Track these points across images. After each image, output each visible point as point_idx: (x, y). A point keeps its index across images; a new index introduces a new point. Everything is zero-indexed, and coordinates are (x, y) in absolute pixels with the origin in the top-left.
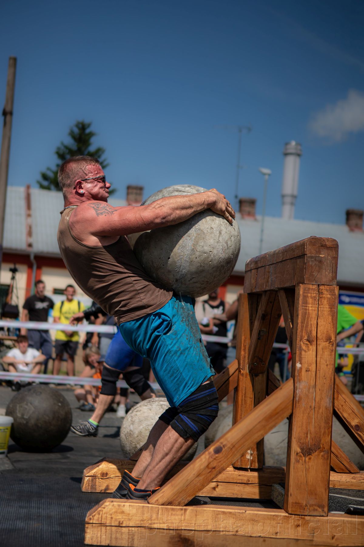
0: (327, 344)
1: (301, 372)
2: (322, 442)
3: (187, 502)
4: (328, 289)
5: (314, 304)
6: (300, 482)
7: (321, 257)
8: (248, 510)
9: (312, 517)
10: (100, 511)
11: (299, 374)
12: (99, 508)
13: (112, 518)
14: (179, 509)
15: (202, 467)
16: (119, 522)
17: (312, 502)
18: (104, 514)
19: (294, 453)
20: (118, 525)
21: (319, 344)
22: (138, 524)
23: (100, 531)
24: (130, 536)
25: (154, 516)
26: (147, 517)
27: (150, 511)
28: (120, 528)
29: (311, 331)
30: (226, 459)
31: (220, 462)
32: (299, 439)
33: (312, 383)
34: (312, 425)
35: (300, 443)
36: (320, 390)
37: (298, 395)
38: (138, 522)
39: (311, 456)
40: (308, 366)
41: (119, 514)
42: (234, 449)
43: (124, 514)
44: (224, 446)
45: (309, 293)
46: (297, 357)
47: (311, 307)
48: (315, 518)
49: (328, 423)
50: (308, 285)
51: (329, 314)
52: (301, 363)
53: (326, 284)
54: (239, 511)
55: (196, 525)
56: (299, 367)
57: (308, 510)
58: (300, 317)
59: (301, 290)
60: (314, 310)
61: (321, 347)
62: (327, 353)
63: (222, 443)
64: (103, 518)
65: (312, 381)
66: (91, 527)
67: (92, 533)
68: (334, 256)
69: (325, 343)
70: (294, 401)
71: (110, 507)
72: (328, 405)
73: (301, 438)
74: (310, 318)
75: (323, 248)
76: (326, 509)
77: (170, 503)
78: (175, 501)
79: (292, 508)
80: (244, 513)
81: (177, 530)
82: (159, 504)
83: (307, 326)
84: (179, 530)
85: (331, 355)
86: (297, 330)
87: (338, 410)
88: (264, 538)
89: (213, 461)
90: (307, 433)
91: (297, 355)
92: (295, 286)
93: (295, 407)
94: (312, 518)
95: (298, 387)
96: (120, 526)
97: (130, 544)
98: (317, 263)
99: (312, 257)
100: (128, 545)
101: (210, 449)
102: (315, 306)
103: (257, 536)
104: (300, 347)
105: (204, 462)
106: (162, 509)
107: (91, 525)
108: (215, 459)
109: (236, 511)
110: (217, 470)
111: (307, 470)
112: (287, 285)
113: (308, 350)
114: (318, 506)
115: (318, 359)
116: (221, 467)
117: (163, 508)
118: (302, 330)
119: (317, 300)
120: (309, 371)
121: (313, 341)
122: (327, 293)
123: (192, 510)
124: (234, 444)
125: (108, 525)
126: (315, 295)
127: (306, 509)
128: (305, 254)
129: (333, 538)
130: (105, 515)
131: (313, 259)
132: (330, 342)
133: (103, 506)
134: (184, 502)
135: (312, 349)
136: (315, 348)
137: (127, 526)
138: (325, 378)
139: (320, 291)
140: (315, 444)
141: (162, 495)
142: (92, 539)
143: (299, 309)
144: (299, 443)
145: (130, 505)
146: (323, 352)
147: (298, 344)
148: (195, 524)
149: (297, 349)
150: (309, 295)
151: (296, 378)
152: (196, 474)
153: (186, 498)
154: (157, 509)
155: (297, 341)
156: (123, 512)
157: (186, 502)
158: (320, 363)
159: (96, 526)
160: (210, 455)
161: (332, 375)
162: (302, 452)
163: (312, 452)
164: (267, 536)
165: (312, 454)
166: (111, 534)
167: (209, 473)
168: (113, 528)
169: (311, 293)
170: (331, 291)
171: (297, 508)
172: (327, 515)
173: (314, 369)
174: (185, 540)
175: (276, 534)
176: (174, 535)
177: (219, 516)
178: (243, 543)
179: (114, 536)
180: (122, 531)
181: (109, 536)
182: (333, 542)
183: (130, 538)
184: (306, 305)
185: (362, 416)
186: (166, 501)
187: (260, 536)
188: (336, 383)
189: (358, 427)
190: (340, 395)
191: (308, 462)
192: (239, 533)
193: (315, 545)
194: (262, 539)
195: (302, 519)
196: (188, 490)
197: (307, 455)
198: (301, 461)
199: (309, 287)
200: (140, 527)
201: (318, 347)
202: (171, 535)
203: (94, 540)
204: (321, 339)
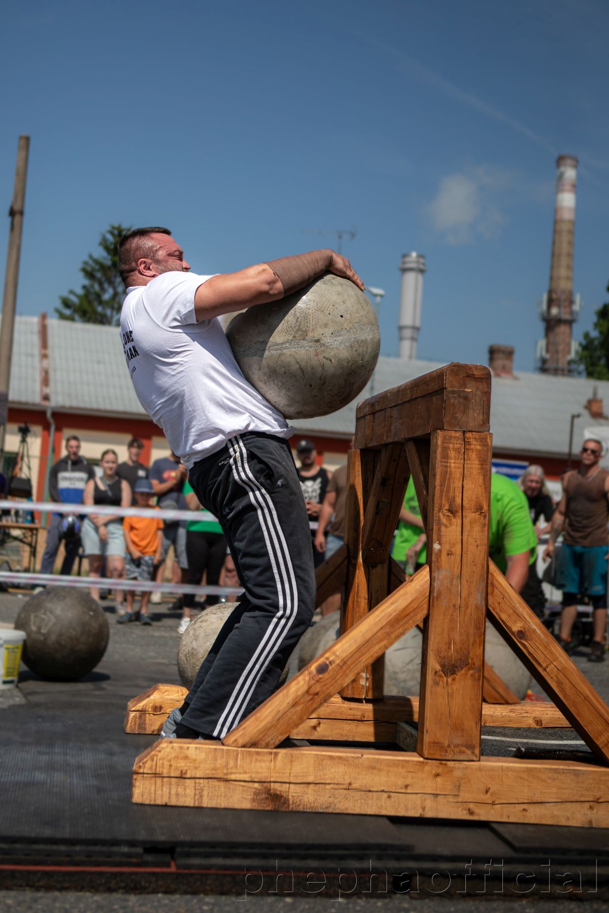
0: (477, 515)
1: (440, 556)
2: (471, 655)
3: (279, 743)
4: (477, 437)
5: (458, 459)
6: (440, 712)
7: (467, 392)
8: (366, 754)
9: (457, 762)
10: (154, 756)
11: (437, 559)
12: (151, 752)
13: (171, 766)
14: (266, 753)
15: (300, 693)
16: (182, 772)
17: (457, 741)
18: (160, 760)
19: (432, 671)
20: (179, 776)
21: (466, 516)
22: (209, 774)
23: (154, 785)
24: (197, 792)
25: (231, 763)
26: (221, 764)
27: (225, 755)
28: (182, 780)
29: (454, 496)
30: (334, 681)
31: (325, 685)
32: (438, 652)
33: (457, 571)
34: (457, 632)
35: (440, 657)
36: (467, 581)
37: (436, 590)
38: (208, 772)
39: (455, 675)
40: (450, 547)
41: (181, 761)
42: (345, 668)
43: (188, 759)
44: (331, 663)
45: (450, 443)
46: (434, 534)
47: (454, 463)
48: (461, 764)
49: (479, 628)
50: (449, 432)
51: (479, 473)
52: (440, 544)
53: (474, 430)
54: (353, 755)
55: (291, 775)
56: (438, 550)
57: (452, 752)
58: (438, 477)
59: (439, 439)
60: (459, 468)
61: (468, 520)
62: (477, 529)
63: (327, 659)
64: (158, 765)
65: (456, 569)
66: (141, 778)
67: (142, 786)
68: (486, 390)
69: (473, 515)
70: (432, 597)
71: (168, 750)
72: (479, 602)
73: (441, 651)
74: (452, 479)
75: (469, 379)
76: (477, 751)
77: (254, 745)
78: (261, 742)
79: (428, 749)
80: (360, 758)
81: (265, 782)
82: (238, 746)
83: (448, 491)
84: (268, 782)
85: (483, 531)
86: (434, 496)
87: (494, 609)
88: (388, 793)
89: (315, 684)
90: (450, 644)
91: (434, 531)
92: (429, 434)
93: (433, 606)
94: (457, 764)
95: (436, 578)
96: (182, 777)
97: (197, 803)
98: (462, 400)
99: (454, 392)
100: (195, 803)
101: (311, 667)
102: (459, 461)
103: (379, 790)
104: (439, 520)
105: (302, 686)
106: (243, 753)
107: (142, 775)
108: (318, 681)
109: (349, 755)
110: (322, 696)
111: (450, 696)
112: (418, 433)
113: (450, 524)
114: (466, 747)
115: (465, 537)
116: (326, 693)
117: (243, 751)
118: (441, 496)
119: (462, 453)
120: (452, 554)
121: (457, 512)
122: (477, 443)
123: (285, 754)
124: (345, 660)
125: (165, 775)
126: (459, 445)
127: (449, 751)
128: (444, 388)
129: (487, 792)
130: (161, 761)
131: (455, 395)
132: (481, 513)
133: (158, 749)
134: (274, 744)
135: (455, 523)
136: (459, 521)
137: (193, 776)
138: (475, 565)
139: (466, 440)
140: (461, 659)
141: (242, 732)
142: (142, 796)
143: (437, 466)
144: (438, 658)
145: (196, 748)
146: (472, 527)
147: (436, 516)
148: (290, 775)
149: (434, 524)
150: (451, 446)
151: (433, 565)
152: (291, 702)
153: (277, 737)
154: (235, 753)
155: (435, 512)
156: (186, 758)
157: (277, 743)
158: (467, 543)
159: (147, 777)
160: (311, 676)
161: (485, 561)
162: (442, 671)
163: (457, 670)
164: (393, 791)
165: (457, 673)
166: (170, 789)
167: (309, 701)
168: (173, 780)
169: (454, 444)
170: (481, 441)
171: (436, 750)
172: (479, 761)
173: (459, 551)
174: (276, 797)
175: (406, 787)
176: (260, 789)
177: (325, 762)
178: (359, 801)
179: (173, 791)
180: (186, 784)
181: (168, 791)
182: (487, 798)
183: (197, 794)
184: (446, 460)
185: (527, 617)
186: (249, 741)
187: (383, 791)
188: (490, 571)
189: (521, 634)
190: (495, 589)
191: (452, 684)
192: (354, 786)
193: (462, 802)
194: (385, 795)
195: (442, 766)
196: (279, 726)
197: (449, 674)
198: (441, 683)
199: (450, 435)
200: (211, 778)
201: (464, 520)
202: (255, 790)
203: (146, 797)
204: (468, 509)
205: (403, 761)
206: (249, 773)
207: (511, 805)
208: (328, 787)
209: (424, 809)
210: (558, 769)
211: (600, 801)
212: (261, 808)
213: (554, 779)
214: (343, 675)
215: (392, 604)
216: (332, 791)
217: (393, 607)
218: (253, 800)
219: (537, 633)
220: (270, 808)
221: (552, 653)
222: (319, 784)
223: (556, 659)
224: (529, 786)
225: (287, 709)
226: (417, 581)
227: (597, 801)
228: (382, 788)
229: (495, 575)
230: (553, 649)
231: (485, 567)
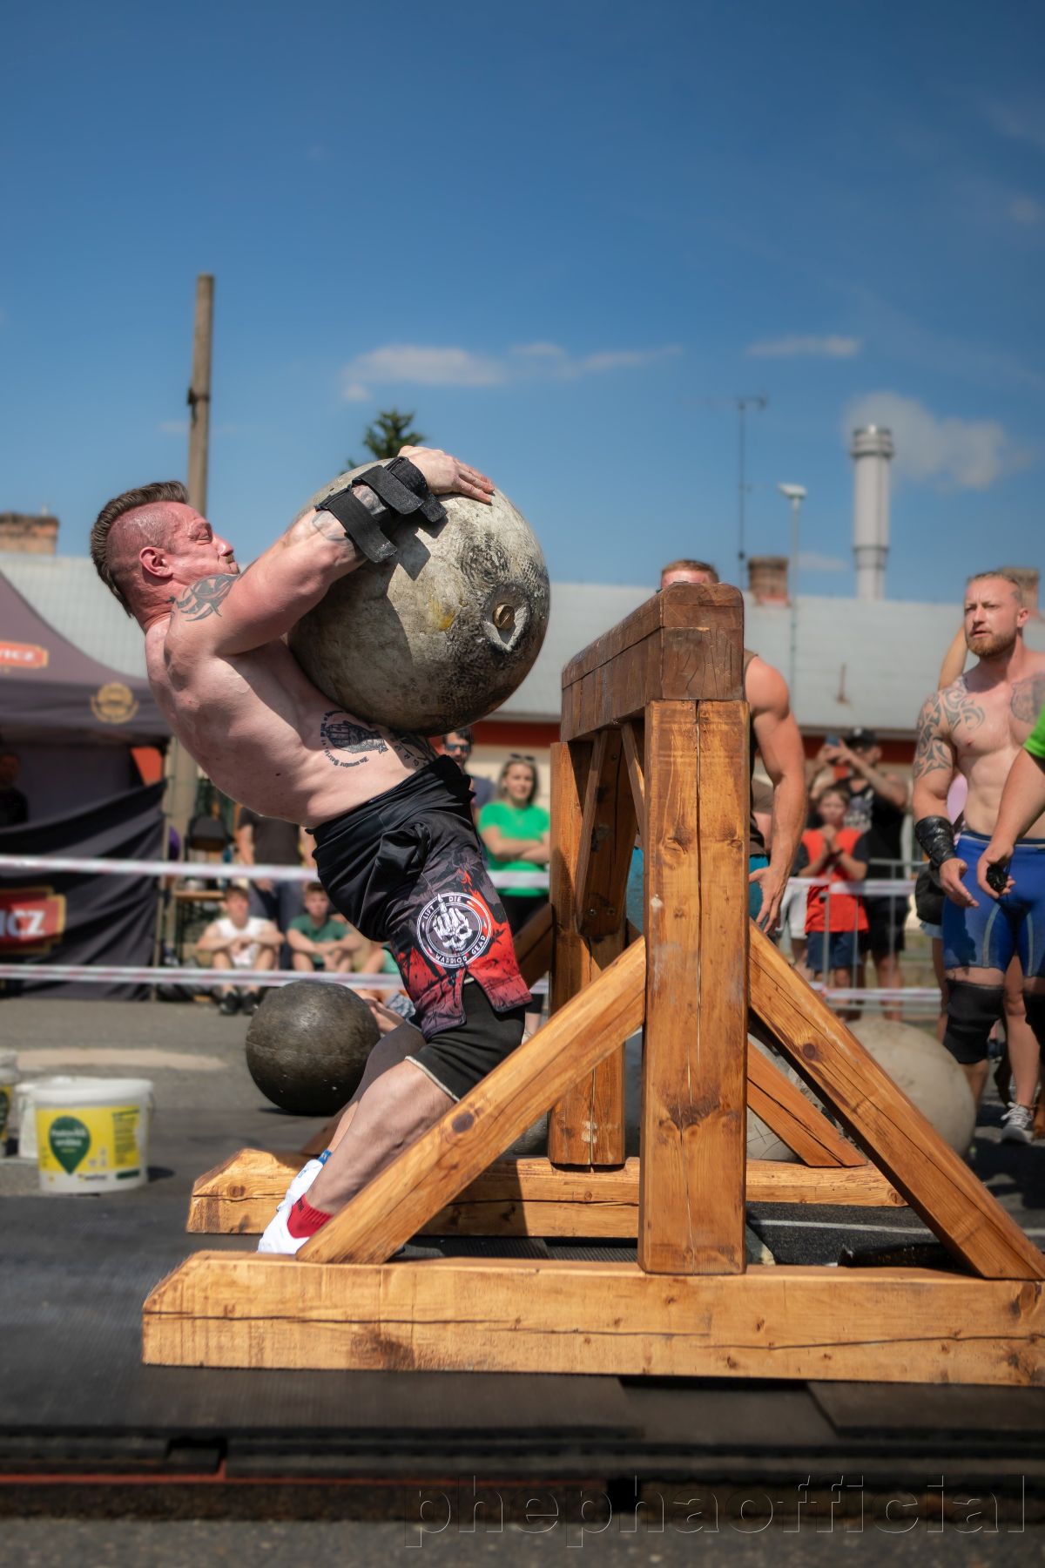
0: (725, 846)
1: (662, 919)
2: (722, 1090)
3: (392, 1254)
4: (721, 709)
5: (689, 749)
6: (670, 1192)
7: (701, 632)
8: (545, 1268)
9: (704, 1277)
10: (177, 1281)
11: (658, 926)
12: (173, 1275)
13: (206, 1298)
14: (371, 1272)
15: (425, 1166)
16: (226, 1308)
17: (703, 1240)
18: (187, 1289)
19: (654, 1121)
20: (221, 1315)
21: (706, 849)
22: (272, 1311)
23: (179, 1331)
24: (254, 1342)
25: (311, 1291)
26: (293, 1293)
27: (299, 1276)
28: (227, 1323)
29: (683, 815)
30: (483, 1144)
31: (469, 1151)
32: (664, 1088)
33: (692, 945)
34: (697, 1050)
35: (668, 1095)
36: (711, 962)
37: (657, 979)
38: (270, 1307)
39: (695, 1127)
40: (680, 903)
41: (223, 1289)
42: (501, 1119)
43: (236, 1286)
44: (477, 1112)
45: (675, 722)
47: (681, 757)
48: (712, 1280)
49: (736, 1043)
50: (672, 703)
51: (727, 771)
52: (661, 898)
53: (715, 697)
54: (521, 1270)
55: (415, 1308)
56: (658, 909)
57: (694, 1261)
58: (654, 782)
59: (656, 715)
60: (690, 765)
61: (709, 855)
62: (725, 869)
63: (472, 1105)
64: (185, 1298)
65: (690, 941)
66: (157, 1321)
67: (159, 1335)
68: (735, 627)
69: (719, 845)
70: (650, 991)
71: (202, 1271)
72: (733, 998)
73: (669, 1085)
74: (679, 784)
75: (704, 608)
76: (739, 1257)
77: (348, 1258)
78: (360, 1253)
79: (653, 1256)
80: (534, 1275)
81: (370, 1322)
82: (322, 1260)
83: (673, 805)
84: (375, 1322)
85: (736, 874)
86: (648, 815)
87: (760, 1009)
88: (586, 1335)
89: (450, 1150)
90: (684, 1072)
91: (651, 877)
92: (642, 710)
93: (652, 1007)
94: (704, 1281)
95: (657, 959)
96: (227, 1317)
97: (254, 1361)
98: (692, 647)
99: (677, 633)
100: (250, 1362)
102: (691, 753)
103: (569, 1330)
104: (659, 857)
105: (429, 1153)
106: (330, 1272)
107: (158, 1316)
108: (456, 1145)
110: (463, 1170)
111: (690, 1162)
113: (679, 863)
114: (719, 1251)
115: (705, 885)
116: (471, 1164)
117: (331, 1269)
118: (661, 815)
119: (696, 738)
120: (682, 915)
121: (690, 841)
122: (721, 721)
123: (403, 1272)
124: (503, 1106)
125: (197, 1315)
126: (689, 726)
127: (688, 1259)
128: (661, 627)
129: (759, 1327)
130: (190, 1291)
131: (680, 639)
132: (733, 841)
133: (184, 1270)
135: (687, 861)
136: (694, 858)
137: (245, 1316)
138: (725, 933)
139: (702, 716)
140: (704, 1098)
141: (328, 1237)
142: (160, 1352)
143: (651, 762)
144: (665, 1097)
145: (249, 1266)
146: (717, 867)
147: (653, 851)
148: (413, 1307)
149: (651, 864)
150: (675, 727)
151: (651, 936)
152: (410, 1183)
153: (388, 1244)
154: (317, 1274)
155: (651, 843)
156: (232, 1284)
157: (389, 1253)
158: (709, 895)
159: (168, 1319)
160: (444, 1136)
161: (741, 925)
162: (672, 1119)
163: (699, 1118)
164: (594, 1330)
165: (698, 1122)
166: (207, 1338)
167: (441, 1180)
168: (211, 1322)
169: (680, 723)
170: (728, 716)
171: (666, 1257)
172: (744, 1272)
173: (695, 911)
174: (390, 1347)
175: (617, 1322)
176: (362, 1335)
177: (472, 1285)
178: (535, 1350)
179: (213, 1343)
180: (234, 1329)
181: (203, 1342)
182: (760, 1338)
183: (253, 1345)
184: (667, 753)
185: (820, 1020)
186: (340, 1252)
187: (576, 1331)
188: (752, 942)
189: (811, 1050)
190: (762, 972)
191: (690, 1142)
192: (524, 1324)
193: (715, 1347)
194: (581, 1338)
195: (679, 1284)
196: (390, 1225)
197: (685, 1124)
198: (671, 1140)
199: (673, 707)
200: (277, 1318)
201: (702, 855)
202: (353, 1336)
203: (166, 1353)
204: (710, 836)
205: (608, 1278)
206: (341, 1307)
207: (802, 1349)
208: (480, 1327)
209: (649, 1360)
210: (883, 1283)
211: (959, 1337)
212: (365, 1367)
213: (877, 1302)
214: (498, 1132)
215: (582, 1006)
216: (488, 1334)
217: (583, 1011)
218: (352, 1354)
219: (839, 1047)
220: (380, 1367)
221: (865, 1080)
222: (463, 1322)
223: (874, 1092)
224: (833, 1315)
225: (404, 1196)
226: (624, 964)
227: (955, 1337)
228: (574, 1327)
229: (761, 948)
230: (868, 1075)
231: (743, 935)
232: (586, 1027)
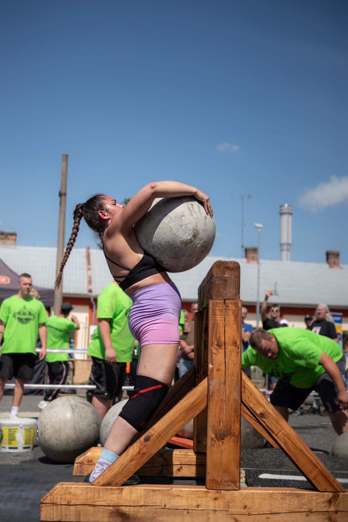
0: (233, 347)
1: (213, 371)
2: (232, 428)
3: (124, 483)
4: (232, 302)
5: (222, 315)
6: (215, 462)
7: (226, 277)
8: (174, 488)
9: (227, 491)
10: (52, 492)
11: (211, 374)
12: (51, 490)
13: (62, 498)
14: (116, 489)
15: (134, 453)
16: (68, 502)
17: (226, 479)
18: (55, 495)
19: (210, 438)
20: (66, 504)
21: (227, 348)
22: (83, 502)
23: (52, 509)
24: (77, 513)
25: (96, 495)
26: (90, 496)
27: (92, 491)
28: (68, 506)
29: (220, 337)
30: (154, 446)
31: (149, 448)
32: (213, 427)
33: (223, 380)
34: (224, 415)
35: (214, 430)
36: (229, 386)
37: (211, 391)
39: (224, 440)
40: (218, 366)
41: (67, 495)
42: (160, 438)
43: (72, 494)
44: (152, 435)
45: (217, 307)
47: (219, 318)
48: (229, 492)
49: (237, 413)
50: (216, 300)
51: (234, 323)
52: (212, 364)
53: (230, 298)
54: (166, 489)
55: (131, 501)
56: (211, 368)
57: (223, 485)
58: (210, 326)
59: (211, 304)
60: (222, 321)
61: (228, 350)
62: (234, 355)
63: (150, 433)
64: (54, 498)
65: (222, 379)
66: (45, 506)
67: (46, 511)
68: (237, 275)
69: (231, 347)
70: (208, 396)
71: (60, 489)
72: (236, 397)
73: (215, 426)
74: (218, 327)
75: (227, 269)
76: (238, 484)
77: (109, 484)
78: (113, 483)
79: (209, 484)
80: (170, 490)
82: (100, 485)
83: (216, 334)
84: (117, 506)
85: (237, 356)
86: (208, 337)
87: (245, 401)
88: (188, 510)
89: (143, 448)
90: (220, 422)
91: (209, 358)
93: (209, 400)
95: (211, 384)
98: (223, 282)
99: (218, 277)
100: (76, 520)
101: (141, 438)
102: (222, 317)
104: (212, 351)
105: (136, 449)
106: (103, 489)
107: (45, 504)
108: (145, 446)
109: (164, 488)
110: (147, 455)
111: (221, 452)
113: (218, 353)
114: (232, 482)
115: (227, 360)
116: (150, 453)
119: (224, 312)
120: (219, 370)
121: (222, 346)
122: (232, 306)
123: (128, 489)
124: (160, 433)
125: (58, 504)
126: (222, 308)
127: (221, 485)
128: (212, 276)
129: (245, 508)
130: (56, 496)
131: (219, 279)
132: (236, 346)
133: (54, 489)
135: (221, 352)
136: (223, 351)
137: (74, 504)
138: (233, 376)
139: (226, 304)
140: (226, 431)
141: (102, 477)
142: (46, 516)
143: (209, 320)
144: (213, 430)
145: (76, 487)
146: (231, 354)
147: (210, 349)
148: (130, 501)
149: (209, 353)
151: (209, 377)
152: (129, 459)
153: (122, 480)
154: (98, 490)
155: (209, 346)
156: (70, 493)
157: (122, 483)
158: (228, 363)
159: (49, 505)
160: (141, 443)
161: (239, 373)
162: (216, 438)
163: (224, 437)
164: (190, 509)
165: (224, 439)
166: (62, 512)
167: (140, 458)
168: (63, 506)
169: (219, 307)
170: (235, 304)
171: (214, 484)
172: (240, 489)
173: (223, 369)
174: (123, 515)
175: (198, 506)
176: (113, 510)
177: (150, 493)
178: (171, 515)
179: (64, 513)
180: (71, 509)
181: (60, 513)
182: (245, 511)
184: (215, 316)
185: (265, 405)
186: (106, 483)
188: (242, 379)
189: (262, 415)
190: (246, 389)
191: (222, 445)
192: (167, 507)
193: (231, 514)
194: (186, 511)
195: (218, 493)
196: (123, 473)
197: (220, 440)
198: (215, 445)
199: (217, 302)
200: (85, 505)
201: (226, 350)
202: (110, 511)
203: (48, 517)
204: (228, 344)
205: (195, 491)
206: (106, 501)
207: (260, 515)
208: (152, 507)
209: (208, 519)
210: (286, 493)
211: (311, 511)
213: (284, 499)
214: (159, 442)
215: (187, 400)
216: (155, 510)
217: (187, 402)
218: (109, 517)
219: (271, 414)
221: (280, 425)
222: (147, 506)
223: (283, 429)
224: (269, 504)
225: (127, 463)
226: (201, 386)
227: (311, 512)
229: (246, 380)
230: (281, 423)
231: (239, 376)
232: (188, 407)
